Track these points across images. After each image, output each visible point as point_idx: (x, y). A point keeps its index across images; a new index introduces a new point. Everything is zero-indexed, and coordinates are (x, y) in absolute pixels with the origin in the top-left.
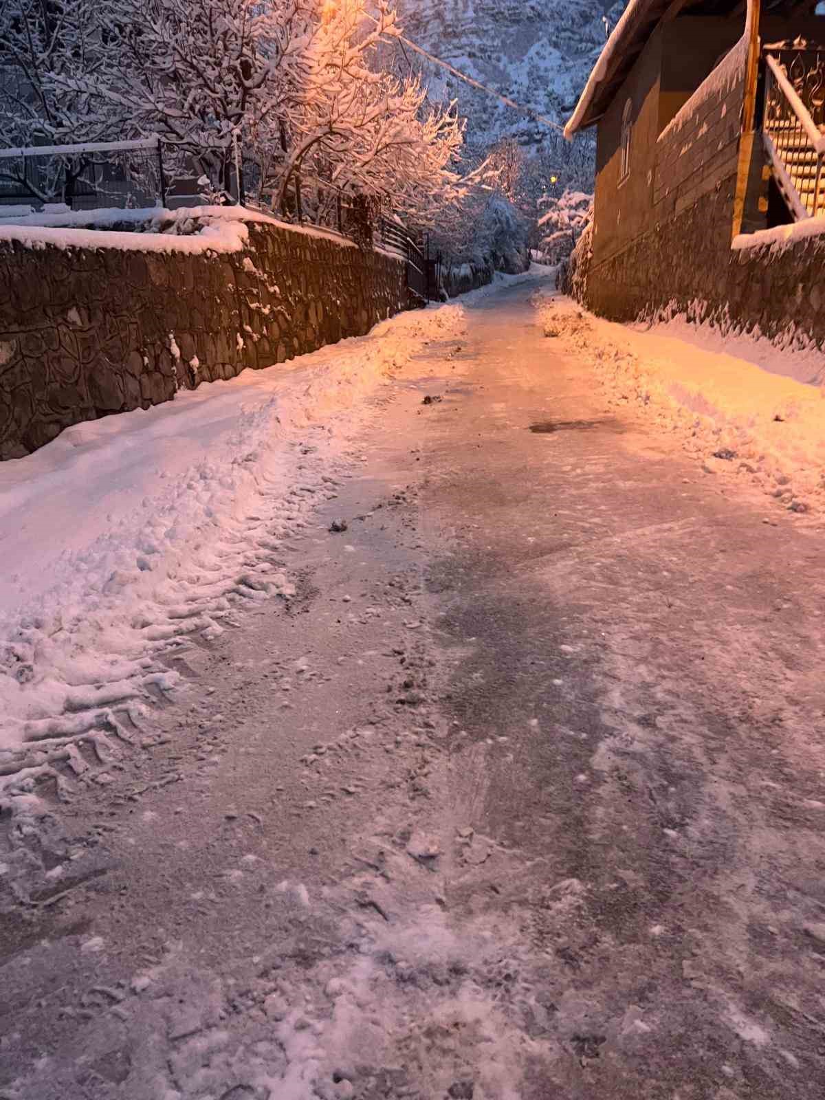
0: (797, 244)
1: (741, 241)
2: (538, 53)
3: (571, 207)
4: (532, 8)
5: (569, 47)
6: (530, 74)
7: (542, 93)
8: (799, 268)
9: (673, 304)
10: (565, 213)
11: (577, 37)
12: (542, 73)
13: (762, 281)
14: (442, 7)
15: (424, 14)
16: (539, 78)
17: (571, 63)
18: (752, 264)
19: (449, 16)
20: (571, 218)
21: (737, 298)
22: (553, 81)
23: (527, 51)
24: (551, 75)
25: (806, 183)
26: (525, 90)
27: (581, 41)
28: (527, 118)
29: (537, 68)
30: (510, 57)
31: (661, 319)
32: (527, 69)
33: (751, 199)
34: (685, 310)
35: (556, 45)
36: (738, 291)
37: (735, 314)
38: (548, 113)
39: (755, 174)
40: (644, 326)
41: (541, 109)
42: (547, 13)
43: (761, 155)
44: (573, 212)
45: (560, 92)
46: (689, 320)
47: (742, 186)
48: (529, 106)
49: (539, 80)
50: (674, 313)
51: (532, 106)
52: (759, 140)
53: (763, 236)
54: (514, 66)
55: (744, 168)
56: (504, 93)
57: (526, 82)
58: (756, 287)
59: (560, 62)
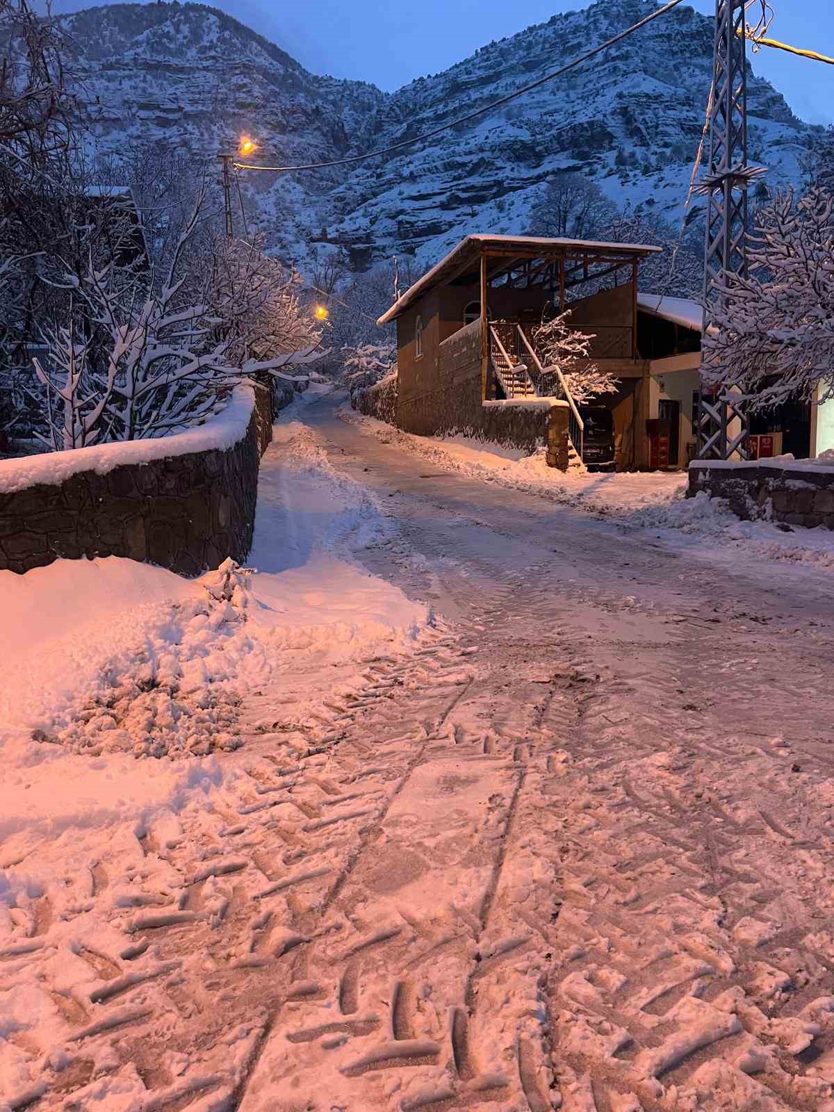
0: (508, 408)
1: (486, 403)
2: (283, 187)
3: (367, 356)
4: (275, 146)
5: (312, 184)
6: (277, 204)
7: (291, 224)
8: (509, 418)
9: (455, 428)
10: (364, 360)
11: (317, 175)
12: (287, 205)
13: (496, 421)
14: (187, 136)
15: (170, 141)
16: (286, 208)
17: (314, 198)
18: (491, 414)
19: (195, 146)
20: (369, 363)
21: (487, 427)
22: (299, 213)
23: (272, 184)
24: (297, 207)
25: (510, 382)
26: (274, 219)
27: (321, 179)
28: (279, 246)
29: (282, 199)
30: (257, 187)
31: (449, 435)
32: (273, 200)
33: (489, 385)
34: (462, 431)
35: (299, 181)
36: (486, 424)
37: (486, 434)
38: (298, 242)
39: (489, 375)
40: (440, 438)
41: (291, 238)
42: (288, 152)
43: (491, 368)
44: (369, 359)
45: (307, 224)
46: (465, 436)
47: (484, 380)
48: (279, 234)
49: (285, 210)
50: (456, 433)
51: (282, 235)
52: (490, 360)
53: (494, 402)
54: (261, 196)
55: (485, 372)
56: (255, 221)
57: (273, 211)
58: (494, 424)
59: (303, 196)
